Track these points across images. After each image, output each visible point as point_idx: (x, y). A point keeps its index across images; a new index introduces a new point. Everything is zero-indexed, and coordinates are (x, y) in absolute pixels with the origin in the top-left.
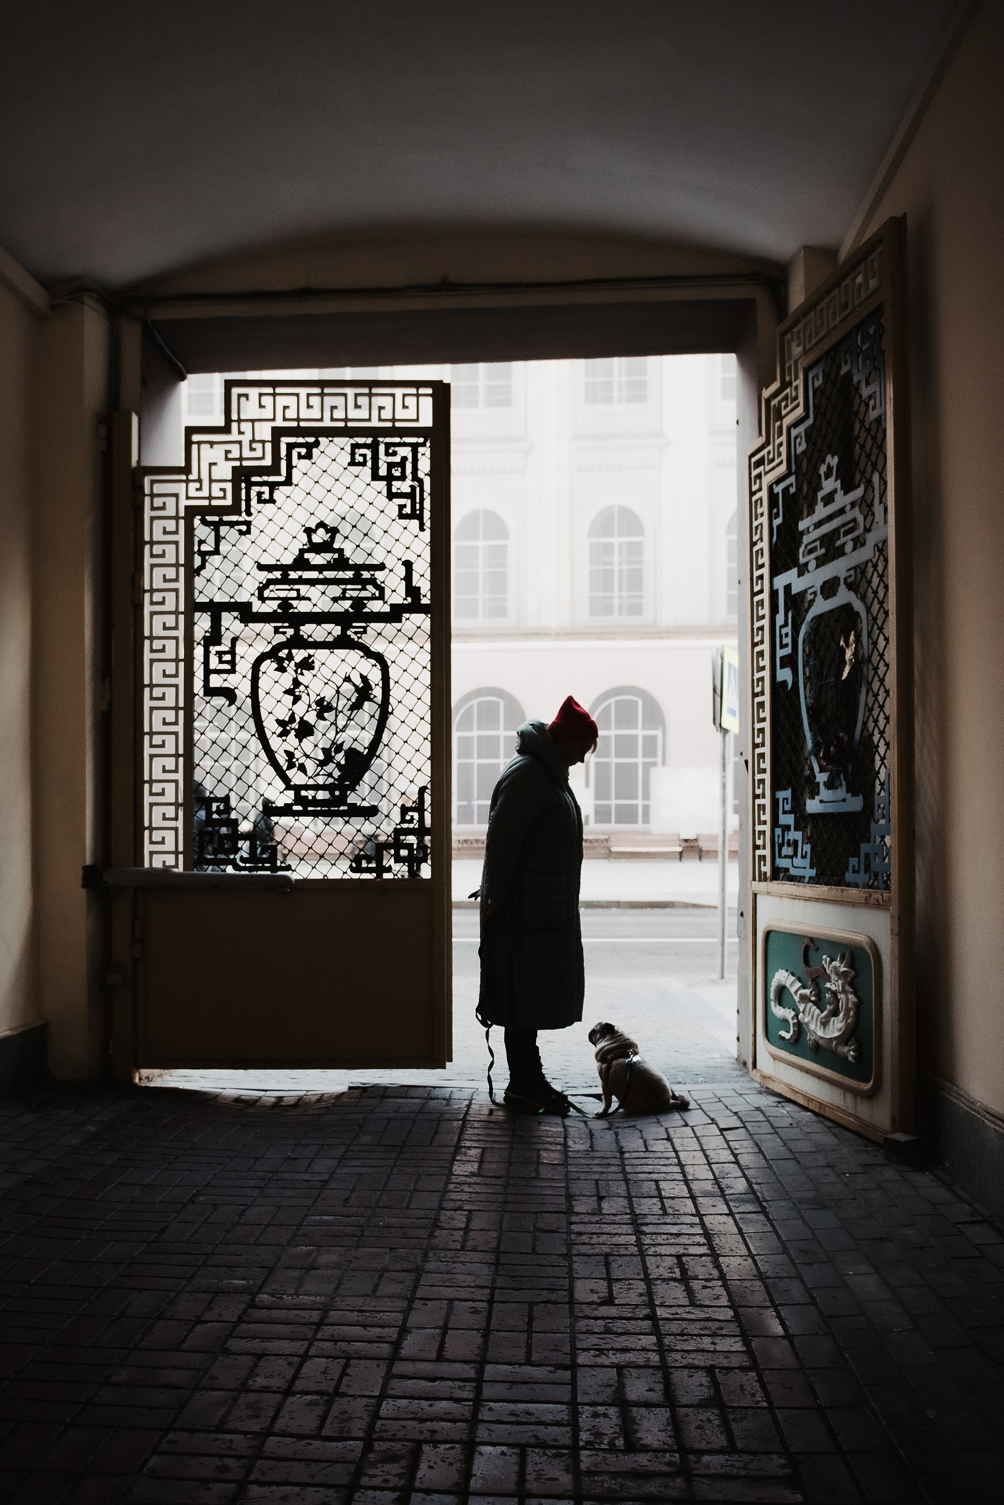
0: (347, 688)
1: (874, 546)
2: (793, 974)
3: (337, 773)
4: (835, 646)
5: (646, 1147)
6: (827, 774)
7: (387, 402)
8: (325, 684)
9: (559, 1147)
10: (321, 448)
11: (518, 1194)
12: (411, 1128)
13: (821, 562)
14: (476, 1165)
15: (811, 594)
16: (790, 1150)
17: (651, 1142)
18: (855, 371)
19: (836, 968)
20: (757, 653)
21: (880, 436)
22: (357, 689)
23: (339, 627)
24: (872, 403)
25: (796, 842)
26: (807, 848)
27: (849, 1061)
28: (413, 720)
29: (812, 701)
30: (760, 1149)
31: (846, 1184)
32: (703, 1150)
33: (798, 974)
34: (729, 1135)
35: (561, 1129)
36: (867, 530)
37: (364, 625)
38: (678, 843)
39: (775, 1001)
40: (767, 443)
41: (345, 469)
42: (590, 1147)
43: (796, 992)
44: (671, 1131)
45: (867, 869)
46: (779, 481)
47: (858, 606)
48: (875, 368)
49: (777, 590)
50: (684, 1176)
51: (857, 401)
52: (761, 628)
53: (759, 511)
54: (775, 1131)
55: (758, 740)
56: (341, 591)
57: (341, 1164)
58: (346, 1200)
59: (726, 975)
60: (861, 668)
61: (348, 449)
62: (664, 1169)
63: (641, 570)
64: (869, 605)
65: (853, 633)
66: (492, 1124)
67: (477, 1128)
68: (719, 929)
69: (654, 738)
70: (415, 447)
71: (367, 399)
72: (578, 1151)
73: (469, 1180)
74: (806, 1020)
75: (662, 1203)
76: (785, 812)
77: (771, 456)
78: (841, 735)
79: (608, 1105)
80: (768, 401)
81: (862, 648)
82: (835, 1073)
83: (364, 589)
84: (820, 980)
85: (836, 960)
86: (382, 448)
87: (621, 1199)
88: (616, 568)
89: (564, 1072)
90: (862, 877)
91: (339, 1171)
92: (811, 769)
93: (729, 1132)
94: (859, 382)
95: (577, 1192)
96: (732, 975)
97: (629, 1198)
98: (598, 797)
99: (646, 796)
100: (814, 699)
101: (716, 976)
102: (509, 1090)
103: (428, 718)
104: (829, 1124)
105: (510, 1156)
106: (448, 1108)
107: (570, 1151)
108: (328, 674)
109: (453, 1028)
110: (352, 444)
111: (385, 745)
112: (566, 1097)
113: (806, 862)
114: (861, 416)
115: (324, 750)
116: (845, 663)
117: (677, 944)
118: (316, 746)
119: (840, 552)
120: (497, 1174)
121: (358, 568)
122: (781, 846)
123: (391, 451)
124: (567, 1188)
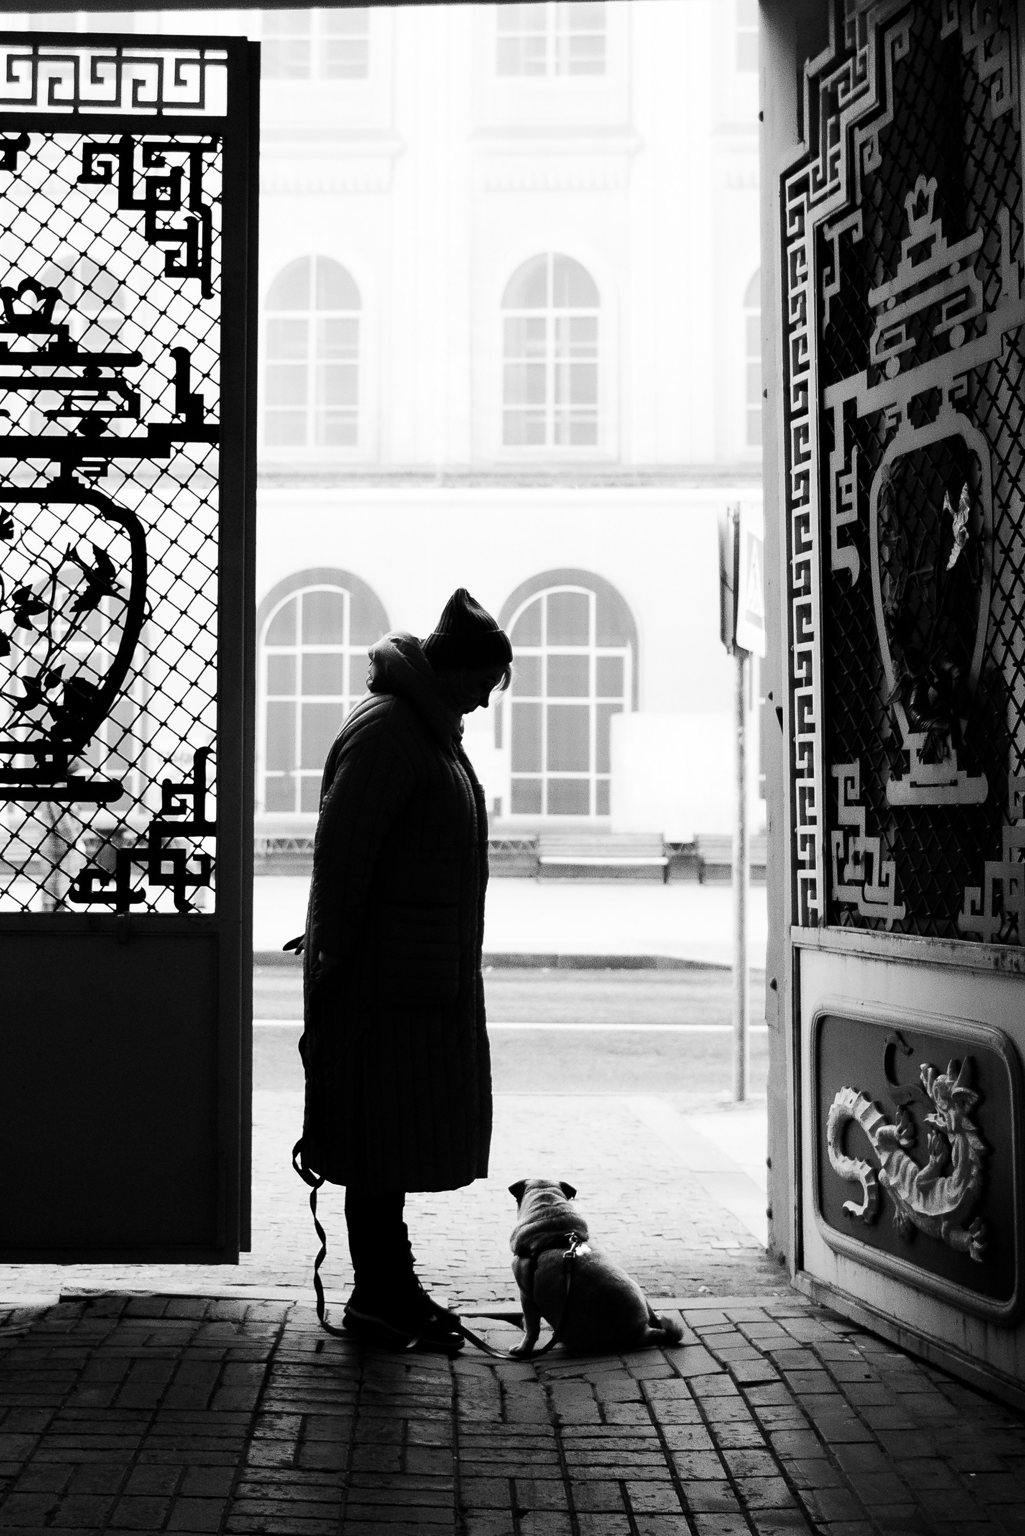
0: (71, 573)
1: (1002, 335)
2: (867, 1097)
3: (49, 723)
4: (935, 510)
5: (603, 1415)
6: (924, 735)
7: (149, 72)
8: (32, 563)
9: (443, 1415)
10: (32, 150)
11: (368, 1504)
12: (174, 1376)
13: (908, 362)
14: (290, 1448)
15: (890, 417)
16: (867, 1426)
17: (611, 1407)
18: (965, 33)
19: (943, 1087)
20: (797, 518)
21: (1010, 143)
22: (88, 573)
23: (58, 464)
24: (995, 88)
25: (869, 857)
26: (890, 867)
27: (972, 1260)
28: (186, 630)
29: (895, 605)
30: (811, 1423)
31: (971, 1493)
32: (707, 1424)
33: (877, 1096)
34: (756, 1396)
35: (448, 1381)
36: (989, 308)
37: (102, 460)
38: (660, 850)
39: (835, 1147)
40: (813, 154)
41: (73, 187)
42: (501, 1415)
43: (873, 1130)
44: (648, 1385)
45: (998, 906)
46: (833, 219)
47: (975, 440)
48: (1001, 27)
49: (832, 409)
50: (673, 1472)
51: (969, 84)
52: (805, 476)
53: (800, 271)
54: (839, 1388)
55: (800, 674)
56: (62, 400)
57: (43, 1445)
58: (51, 1515)
59: (748, 1094)
60: (982, 549)
61: (79, 152)
62: (637, 1458)
63: (594, 366)
64: (993, 438)
65: (965, 487)
66: (321, 1370)
67: (294, 1377)
68: (734, 1008)
69: (617, 662)
70: (196, 152)
71: (113, 66)
72: (478, 1423)
73: (278, 1476)
74: (893, 1181)
75: (633, 1524)
76: (848, 803)
77: (820, 177)
78: (948, 666)
79: (533, 1335)
80: (814, 81)
81: (982, 514)
82: (945, 1281)
83: (103, 397)
84: (916, 1109)
85: (945, 1073)
86: (138, 151)
87: (558, 1516)
88: (550, 361)
89: (454, 1272)
90: (989, 923)
91: (39, 1457)
92: (895, 726)
93: (754, 1389)
94: (973, 52)
95: (477, 1502)
96: (758, 1094)
97: (572, 1513)
98: (517, 766)
99: (604, 766)
100: (899, 603)
101: (729, 1094)
102: (352, 1305)
103: (213, 626)
104: (937, 1377)
105: (354, 1431)
106: (241, 1338)
107: (464, 1422)
108: (36, 545)
109: (253, 1188)
110: (85, 145)
111: (136, 674)
112: (457, 1318)
113: (888, 893)
114: (976, 110)
115: (27, 680)
116: (953, 540)
117: (660, 1035)
118: (13, 673)
119: (942, 345)
120: (328, 1465)
121: (93, 361)
122: (842, 863)
123: (154, 158)
124: (458, 1493)
